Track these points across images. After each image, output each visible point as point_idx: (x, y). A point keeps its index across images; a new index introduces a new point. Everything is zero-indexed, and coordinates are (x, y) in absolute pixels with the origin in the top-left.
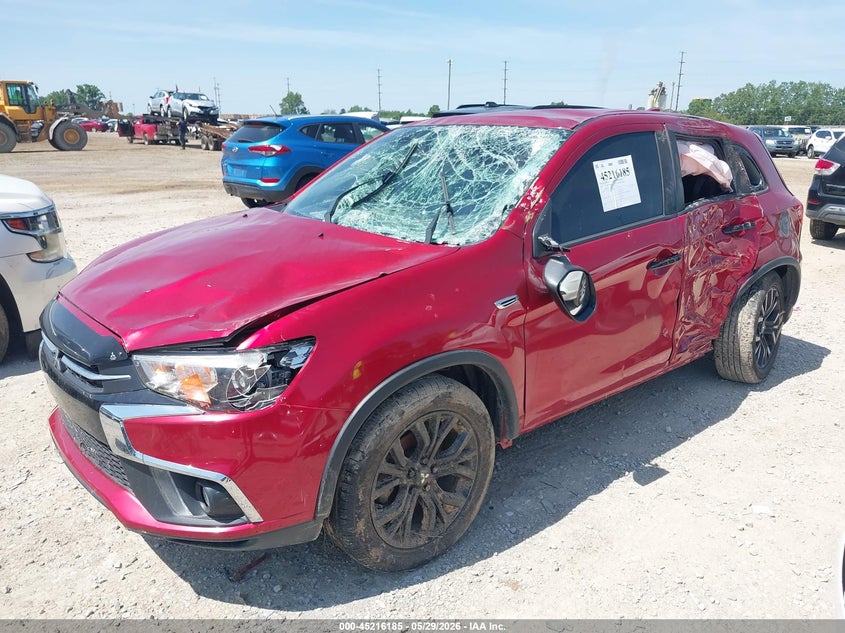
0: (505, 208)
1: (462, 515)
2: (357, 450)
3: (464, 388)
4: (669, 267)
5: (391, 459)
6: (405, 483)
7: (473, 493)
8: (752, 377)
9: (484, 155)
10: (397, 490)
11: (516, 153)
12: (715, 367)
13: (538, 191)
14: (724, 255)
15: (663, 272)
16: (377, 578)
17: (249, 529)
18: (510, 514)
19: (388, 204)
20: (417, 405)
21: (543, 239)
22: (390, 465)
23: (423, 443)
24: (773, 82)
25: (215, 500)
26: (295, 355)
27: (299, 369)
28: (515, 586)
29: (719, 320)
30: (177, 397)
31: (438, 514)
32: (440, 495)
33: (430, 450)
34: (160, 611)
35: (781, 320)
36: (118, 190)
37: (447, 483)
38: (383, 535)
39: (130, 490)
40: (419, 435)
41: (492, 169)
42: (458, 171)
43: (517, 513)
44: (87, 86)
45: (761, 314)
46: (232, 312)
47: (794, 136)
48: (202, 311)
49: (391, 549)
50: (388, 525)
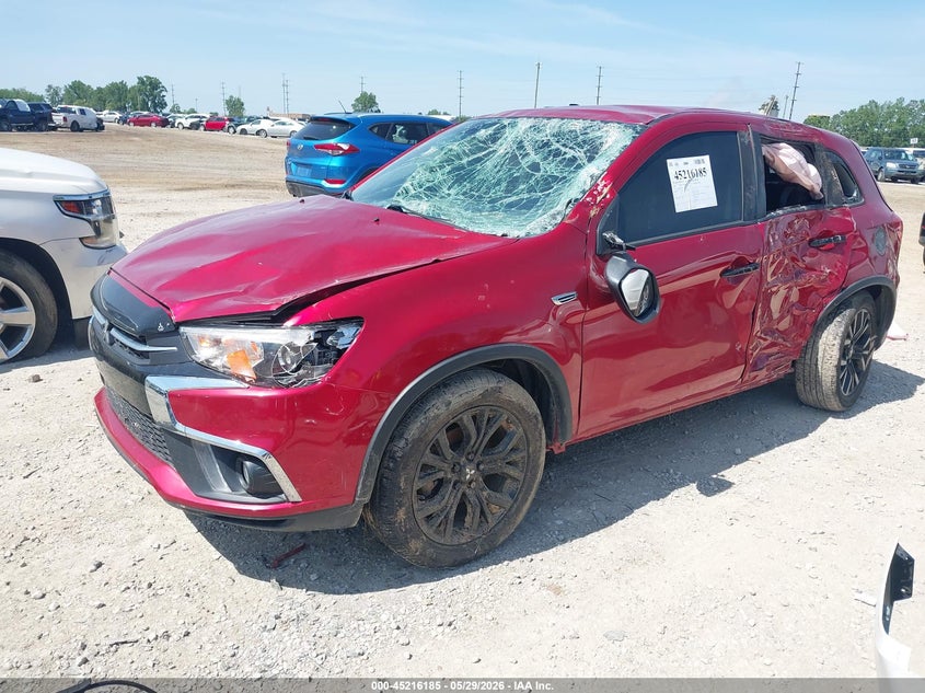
0: (570, 202)
1: (507, 517)
2: (401, 436)
3: (515, 385)
4: (745, 277)
5: (436, 450)
6: (449, 476)
7: (521, 495)
8: (835, 404)
9: (553, 147)
10: (440, 483)
11: (586, 147)
12: (795, 390)
13: (605, 186)
14: (810, 268)
15: (738, 280)
16: (416, 574)
17: (287, 508)
18: (559, 522)
19: (449, 195)
20: (464, 397)
21: (608, 235)
22: (435, 456)
23: (469, 437)
24: (901, 100)
25: (255, 476)
26: (342, 334)
27: (346, 349)
28: (557, 591)
29: (800, 340)
30: (221, 370)
31: (482, 512)
32: (485, 493)
33: (477, 445)
34: (196, 590)
35: (872, 345)
36: (175, 187)
37: (493, 481)
38: (424, 528)
39: (171, 464)
40: (466, 428)
41: (560, 162)
42: (525, 163)
43: (566, 522)
44: (148, 78)
45: (848, 337)
46: (281, 288)
47: (919, 160)
48: (252, 288)
49: (431, 542)
50: (429, 518)
